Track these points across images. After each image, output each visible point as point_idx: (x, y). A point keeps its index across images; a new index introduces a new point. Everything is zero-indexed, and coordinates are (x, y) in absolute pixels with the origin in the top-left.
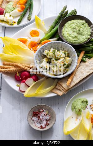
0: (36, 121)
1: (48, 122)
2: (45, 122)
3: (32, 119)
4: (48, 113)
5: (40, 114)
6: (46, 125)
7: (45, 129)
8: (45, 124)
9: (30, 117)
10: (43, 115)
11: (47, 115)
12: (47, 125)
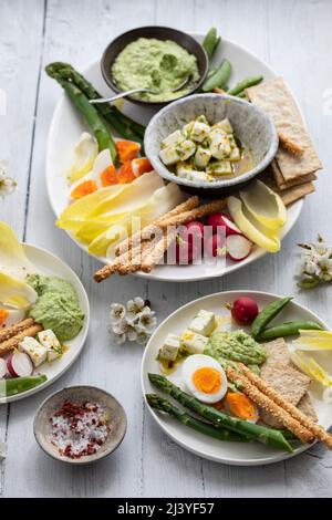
0: (62, 430)
1: (96, 446)
2: (84, 443)
3: (51, 420)
4: (107, 423)
5: (82, 415)
6: (84, 451)
7: (75, 461)
8: (85, 447)
9: (48, 414)
10: (90, 421)
11: (100, 424)
12: (89, 451)
